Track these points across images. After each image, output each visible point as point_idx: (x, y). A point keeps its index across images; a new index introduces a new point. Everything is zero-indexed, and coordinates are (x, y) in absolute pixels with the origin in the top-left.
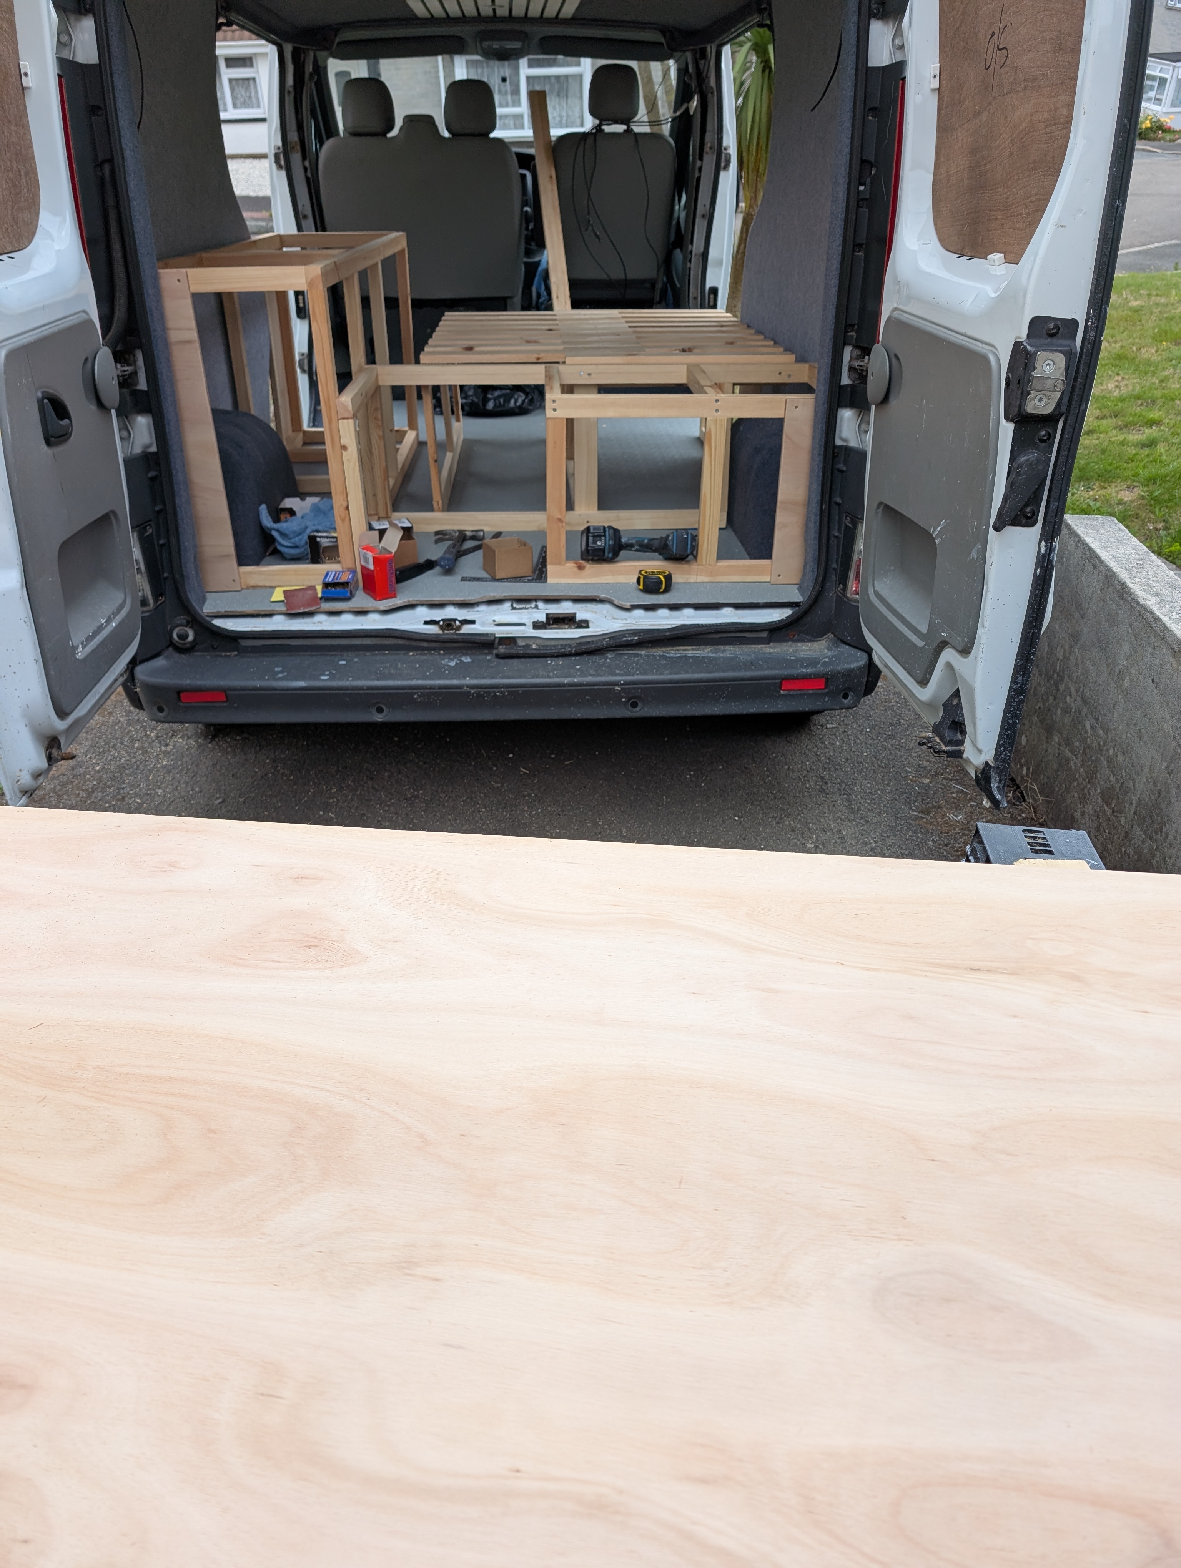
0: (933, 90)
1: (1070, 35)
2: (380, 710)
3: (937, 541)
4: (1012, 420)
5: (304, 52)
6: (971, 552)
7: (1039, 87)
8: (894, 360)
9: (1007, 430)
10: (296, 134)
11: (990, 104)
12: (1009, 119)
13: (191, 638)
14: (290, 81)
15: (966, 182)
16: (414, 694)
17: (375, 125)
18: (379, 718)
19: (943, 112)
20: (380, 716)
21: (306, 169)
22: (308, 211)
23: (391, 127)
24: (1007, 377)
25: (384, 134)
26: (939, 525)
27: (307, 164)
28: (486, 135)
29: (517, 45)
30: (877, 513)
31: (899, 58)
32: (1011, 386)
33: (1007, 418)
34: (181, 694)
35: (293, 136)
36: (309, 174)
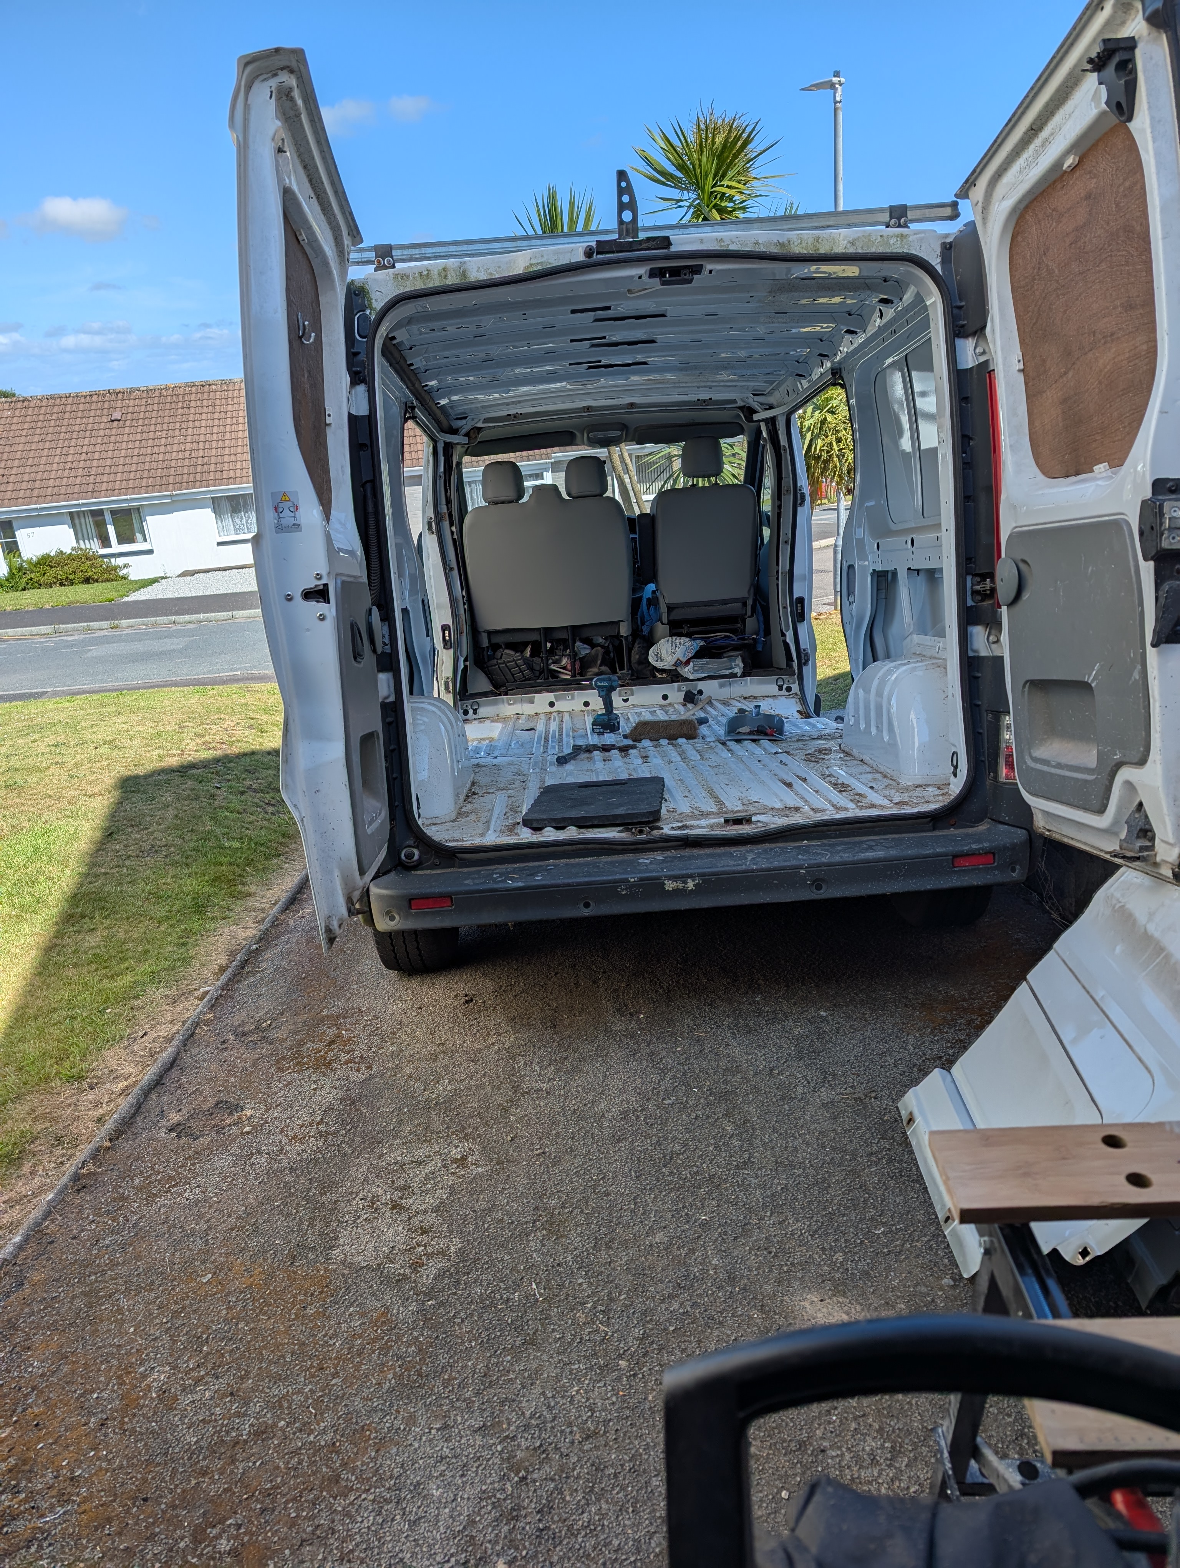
0: (1019, 371)
1: (1138, 296)
2: (587, 905)
3: (1093, 685)
4: (1152, 559)
5: (452, 448)
6: (1132, 675)
7: (1118, 338)
8: (1022, 566)
9: (1147, 570)
10: (445, 507)
11: (1074, 364)
12: (1094, 368)
13: (416, 857)
14: (441, 469)
15: (1061, 425)
16: (618, 887)
17: (510, 494)
18: (586, 912)
19: (1030, 384)
20: (586, 910)
21: (452, 533)
22: (454, 564)
23: (521, 496)
24: (1140, 528)
25: (517, 501)
26: (1093, 670)
27: (454, 529)
28: (601, 495)
29: (616, 433)
30: (1023, 692)
31: (982, 359)
32: (1145, 534)
33: (1146, 559)
34: (413, 902)
35: (444, 509)
36: (455, 536)
